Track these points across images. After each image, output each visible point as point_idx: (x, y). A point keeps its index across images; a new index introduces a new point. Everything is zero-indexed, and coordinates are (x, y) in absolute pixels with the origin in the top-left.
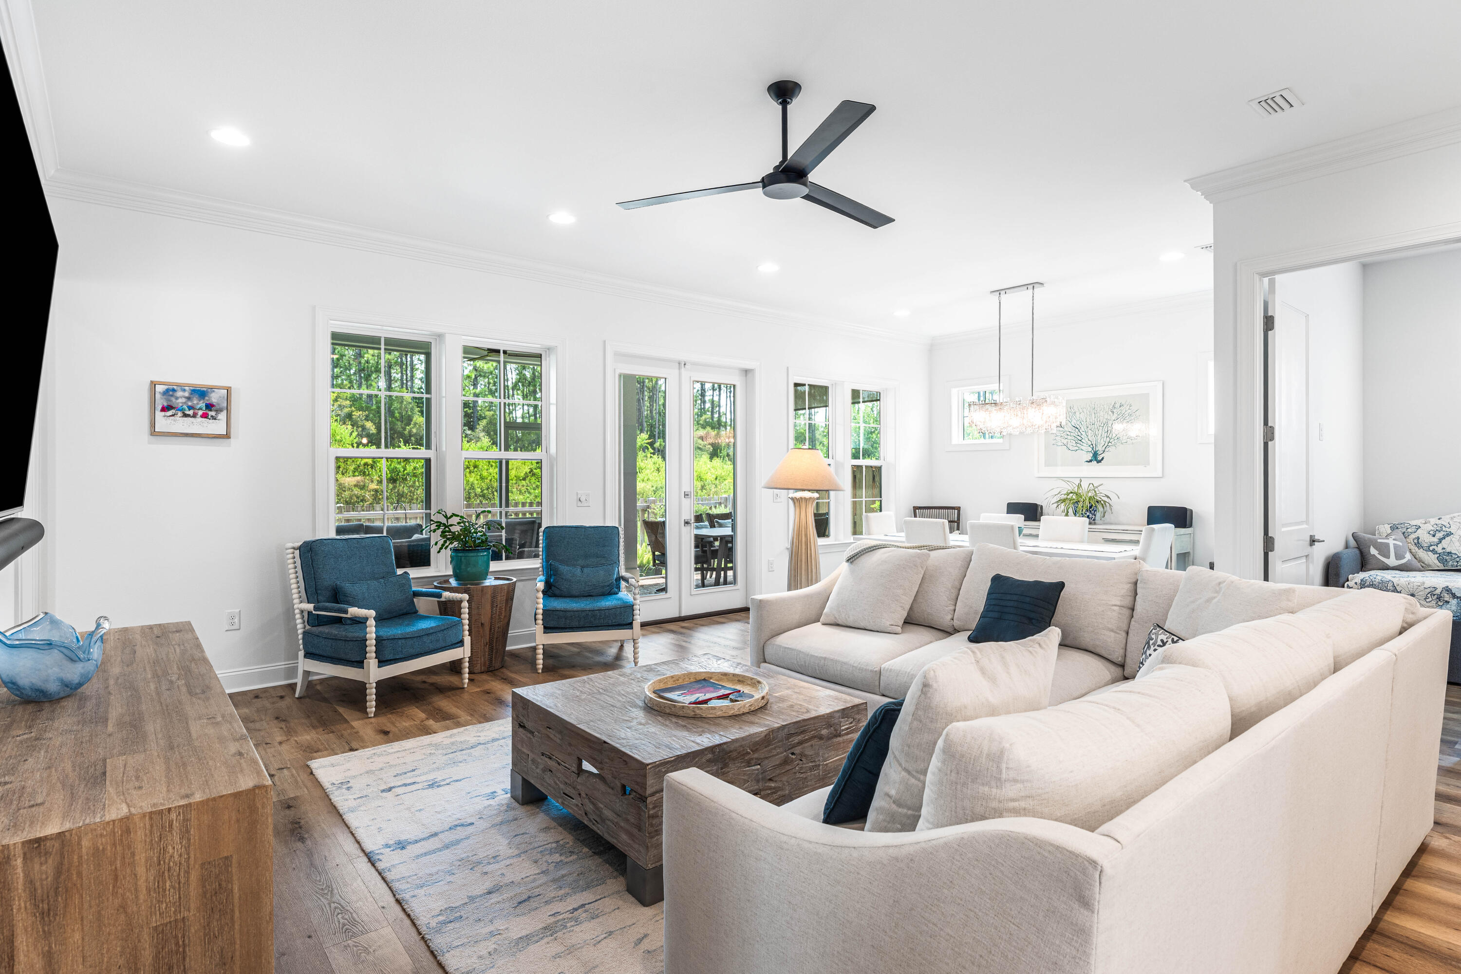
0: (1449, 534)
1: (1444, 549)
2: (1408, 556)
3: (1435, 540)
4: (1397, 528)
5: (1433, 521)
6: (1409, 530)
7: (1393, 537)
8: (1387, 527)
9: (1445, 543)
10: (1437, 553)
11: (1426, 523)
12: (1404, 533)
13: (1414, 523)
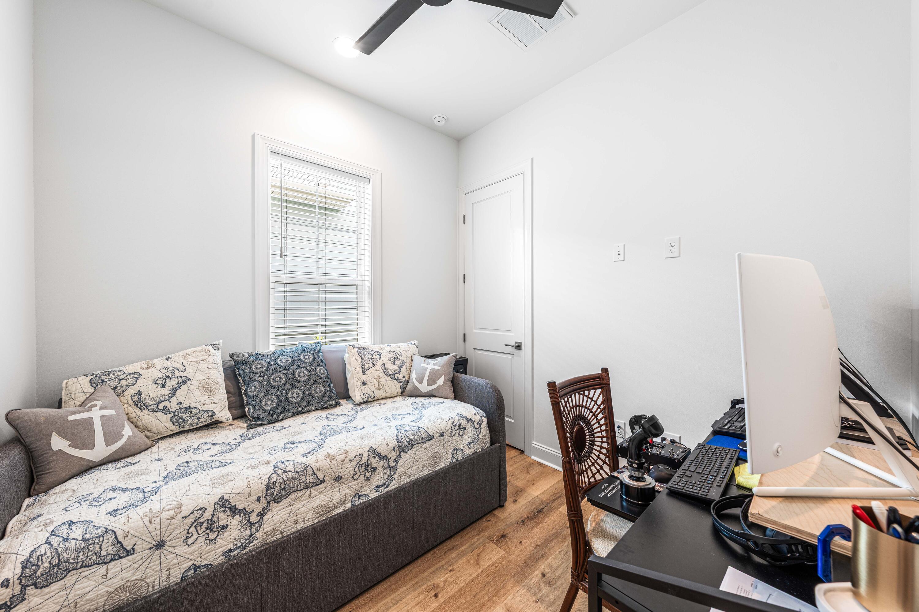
0: (185, 381)
1: (179, 403)
2: (128, 431)
3: (166, 392)
4: (103, 381)
5: (159, 363)
6: (124, 382)
7: (99, 403)
8: (85, 381)
9: (180, 395)
10: (170, 412)
11: (148, 367)
12: (115, 388)
13: (130, 368)
